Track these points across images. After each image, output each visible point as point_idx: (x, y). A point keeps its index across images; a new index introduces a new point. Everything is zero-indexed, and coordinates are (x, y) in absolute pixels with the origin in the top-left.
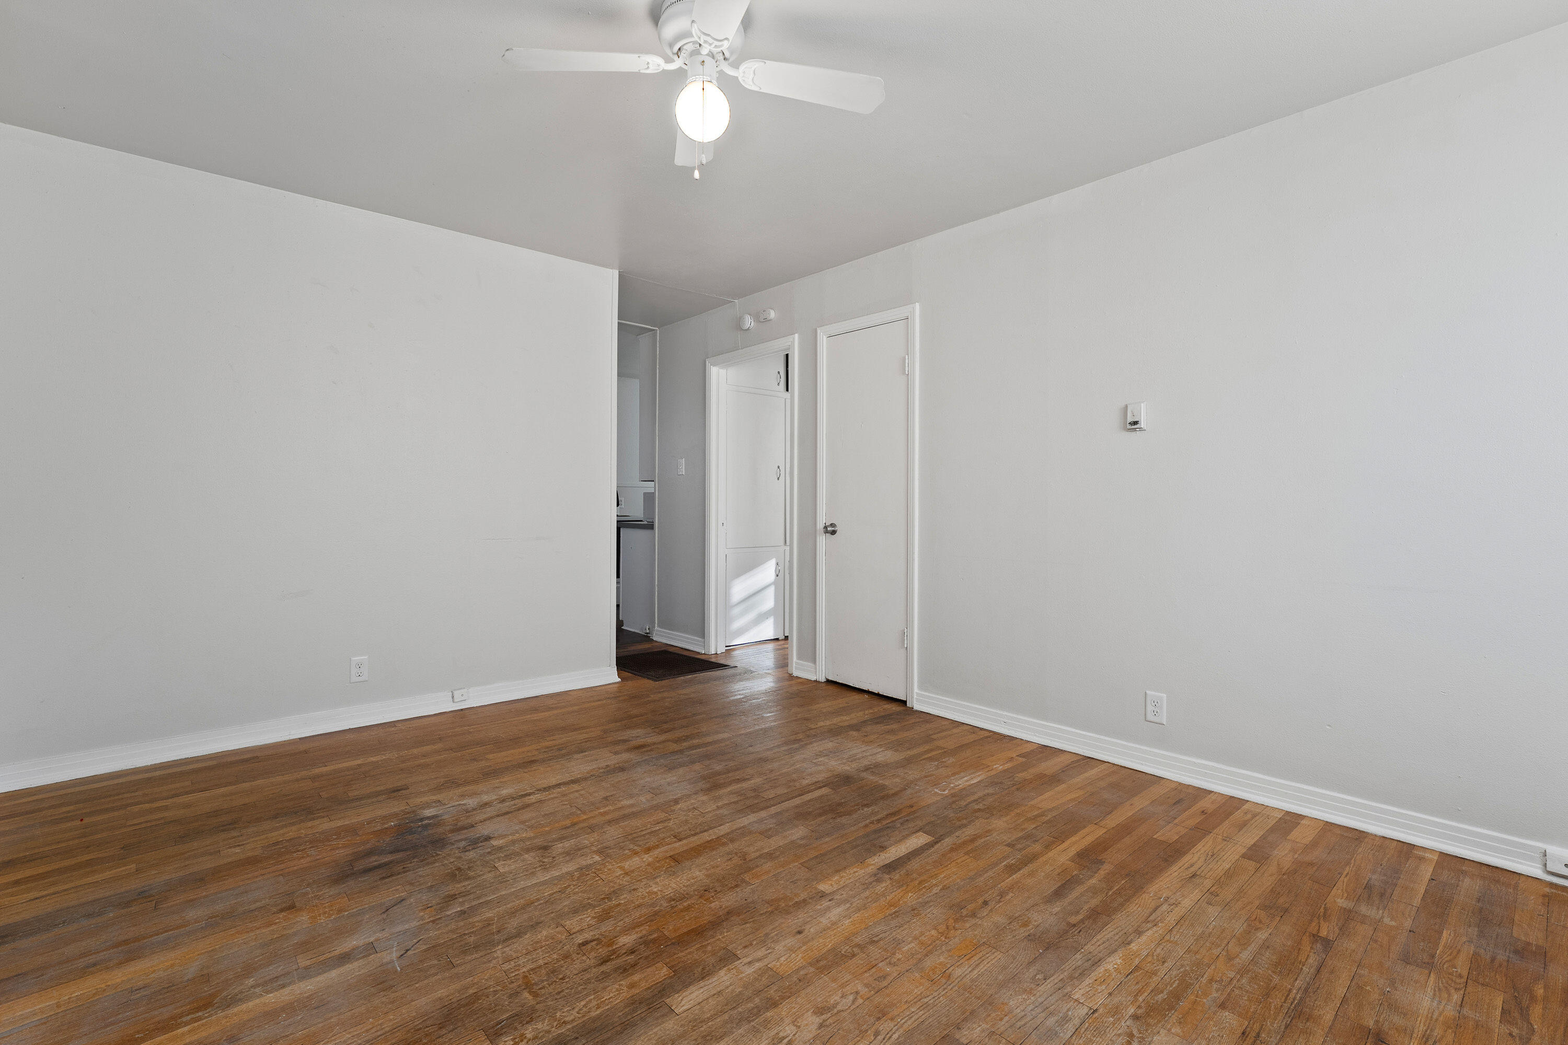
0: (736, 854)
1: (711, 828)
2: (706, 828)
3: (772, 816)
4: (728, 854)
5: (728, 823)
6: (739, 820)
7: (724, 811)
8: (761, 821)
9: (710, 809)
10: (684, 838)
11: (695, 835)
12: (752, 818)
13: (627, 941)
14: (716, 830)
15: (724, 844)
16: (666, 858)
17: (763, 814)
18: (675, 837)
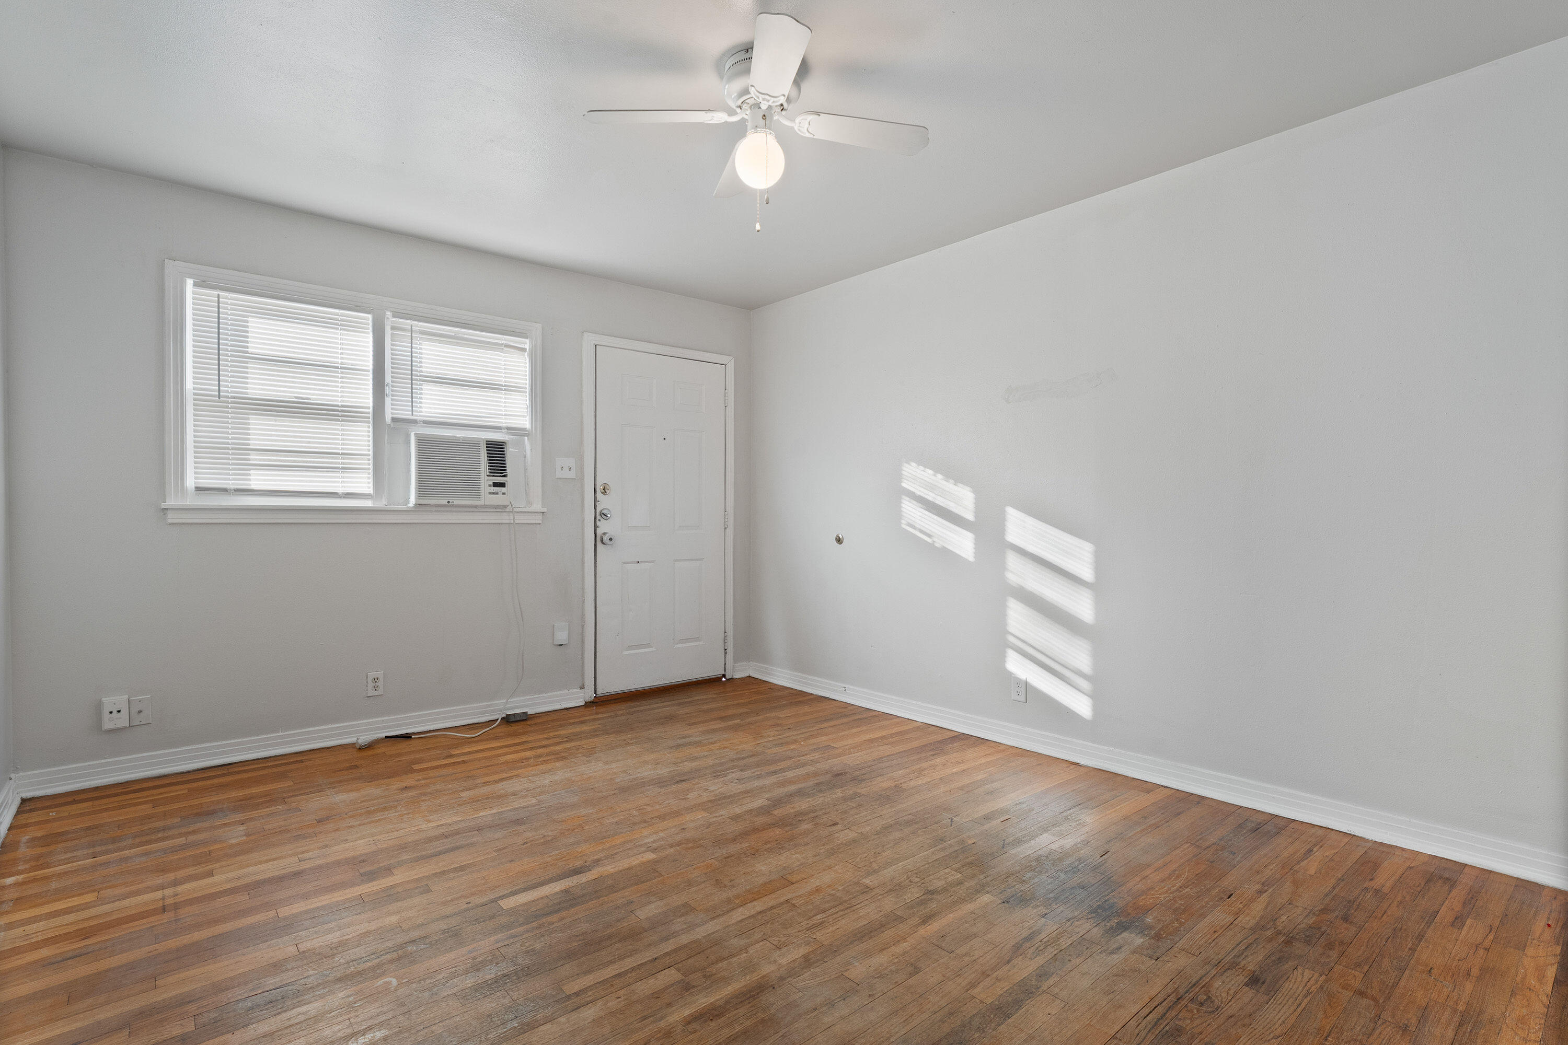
0: (725, 886)
1: (753, 916)
2: (760, 917)
3: (675, 934)
4: (733, 886)
5: (733, 925)
6: (718, 928)
7: (736, 942)
8: (692, 927)
9: (757, 946)
10: (782, 903)
11: (772, 907)
12: (700, 933)
13: (806, 826)
14: (748, 914)
15: (737, 897)
16: (797, 882)
17: (685, 939)
18: (794, 905)
